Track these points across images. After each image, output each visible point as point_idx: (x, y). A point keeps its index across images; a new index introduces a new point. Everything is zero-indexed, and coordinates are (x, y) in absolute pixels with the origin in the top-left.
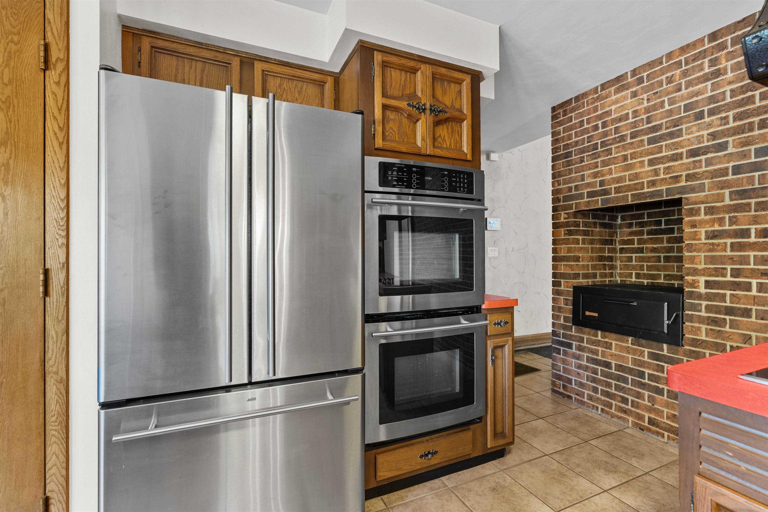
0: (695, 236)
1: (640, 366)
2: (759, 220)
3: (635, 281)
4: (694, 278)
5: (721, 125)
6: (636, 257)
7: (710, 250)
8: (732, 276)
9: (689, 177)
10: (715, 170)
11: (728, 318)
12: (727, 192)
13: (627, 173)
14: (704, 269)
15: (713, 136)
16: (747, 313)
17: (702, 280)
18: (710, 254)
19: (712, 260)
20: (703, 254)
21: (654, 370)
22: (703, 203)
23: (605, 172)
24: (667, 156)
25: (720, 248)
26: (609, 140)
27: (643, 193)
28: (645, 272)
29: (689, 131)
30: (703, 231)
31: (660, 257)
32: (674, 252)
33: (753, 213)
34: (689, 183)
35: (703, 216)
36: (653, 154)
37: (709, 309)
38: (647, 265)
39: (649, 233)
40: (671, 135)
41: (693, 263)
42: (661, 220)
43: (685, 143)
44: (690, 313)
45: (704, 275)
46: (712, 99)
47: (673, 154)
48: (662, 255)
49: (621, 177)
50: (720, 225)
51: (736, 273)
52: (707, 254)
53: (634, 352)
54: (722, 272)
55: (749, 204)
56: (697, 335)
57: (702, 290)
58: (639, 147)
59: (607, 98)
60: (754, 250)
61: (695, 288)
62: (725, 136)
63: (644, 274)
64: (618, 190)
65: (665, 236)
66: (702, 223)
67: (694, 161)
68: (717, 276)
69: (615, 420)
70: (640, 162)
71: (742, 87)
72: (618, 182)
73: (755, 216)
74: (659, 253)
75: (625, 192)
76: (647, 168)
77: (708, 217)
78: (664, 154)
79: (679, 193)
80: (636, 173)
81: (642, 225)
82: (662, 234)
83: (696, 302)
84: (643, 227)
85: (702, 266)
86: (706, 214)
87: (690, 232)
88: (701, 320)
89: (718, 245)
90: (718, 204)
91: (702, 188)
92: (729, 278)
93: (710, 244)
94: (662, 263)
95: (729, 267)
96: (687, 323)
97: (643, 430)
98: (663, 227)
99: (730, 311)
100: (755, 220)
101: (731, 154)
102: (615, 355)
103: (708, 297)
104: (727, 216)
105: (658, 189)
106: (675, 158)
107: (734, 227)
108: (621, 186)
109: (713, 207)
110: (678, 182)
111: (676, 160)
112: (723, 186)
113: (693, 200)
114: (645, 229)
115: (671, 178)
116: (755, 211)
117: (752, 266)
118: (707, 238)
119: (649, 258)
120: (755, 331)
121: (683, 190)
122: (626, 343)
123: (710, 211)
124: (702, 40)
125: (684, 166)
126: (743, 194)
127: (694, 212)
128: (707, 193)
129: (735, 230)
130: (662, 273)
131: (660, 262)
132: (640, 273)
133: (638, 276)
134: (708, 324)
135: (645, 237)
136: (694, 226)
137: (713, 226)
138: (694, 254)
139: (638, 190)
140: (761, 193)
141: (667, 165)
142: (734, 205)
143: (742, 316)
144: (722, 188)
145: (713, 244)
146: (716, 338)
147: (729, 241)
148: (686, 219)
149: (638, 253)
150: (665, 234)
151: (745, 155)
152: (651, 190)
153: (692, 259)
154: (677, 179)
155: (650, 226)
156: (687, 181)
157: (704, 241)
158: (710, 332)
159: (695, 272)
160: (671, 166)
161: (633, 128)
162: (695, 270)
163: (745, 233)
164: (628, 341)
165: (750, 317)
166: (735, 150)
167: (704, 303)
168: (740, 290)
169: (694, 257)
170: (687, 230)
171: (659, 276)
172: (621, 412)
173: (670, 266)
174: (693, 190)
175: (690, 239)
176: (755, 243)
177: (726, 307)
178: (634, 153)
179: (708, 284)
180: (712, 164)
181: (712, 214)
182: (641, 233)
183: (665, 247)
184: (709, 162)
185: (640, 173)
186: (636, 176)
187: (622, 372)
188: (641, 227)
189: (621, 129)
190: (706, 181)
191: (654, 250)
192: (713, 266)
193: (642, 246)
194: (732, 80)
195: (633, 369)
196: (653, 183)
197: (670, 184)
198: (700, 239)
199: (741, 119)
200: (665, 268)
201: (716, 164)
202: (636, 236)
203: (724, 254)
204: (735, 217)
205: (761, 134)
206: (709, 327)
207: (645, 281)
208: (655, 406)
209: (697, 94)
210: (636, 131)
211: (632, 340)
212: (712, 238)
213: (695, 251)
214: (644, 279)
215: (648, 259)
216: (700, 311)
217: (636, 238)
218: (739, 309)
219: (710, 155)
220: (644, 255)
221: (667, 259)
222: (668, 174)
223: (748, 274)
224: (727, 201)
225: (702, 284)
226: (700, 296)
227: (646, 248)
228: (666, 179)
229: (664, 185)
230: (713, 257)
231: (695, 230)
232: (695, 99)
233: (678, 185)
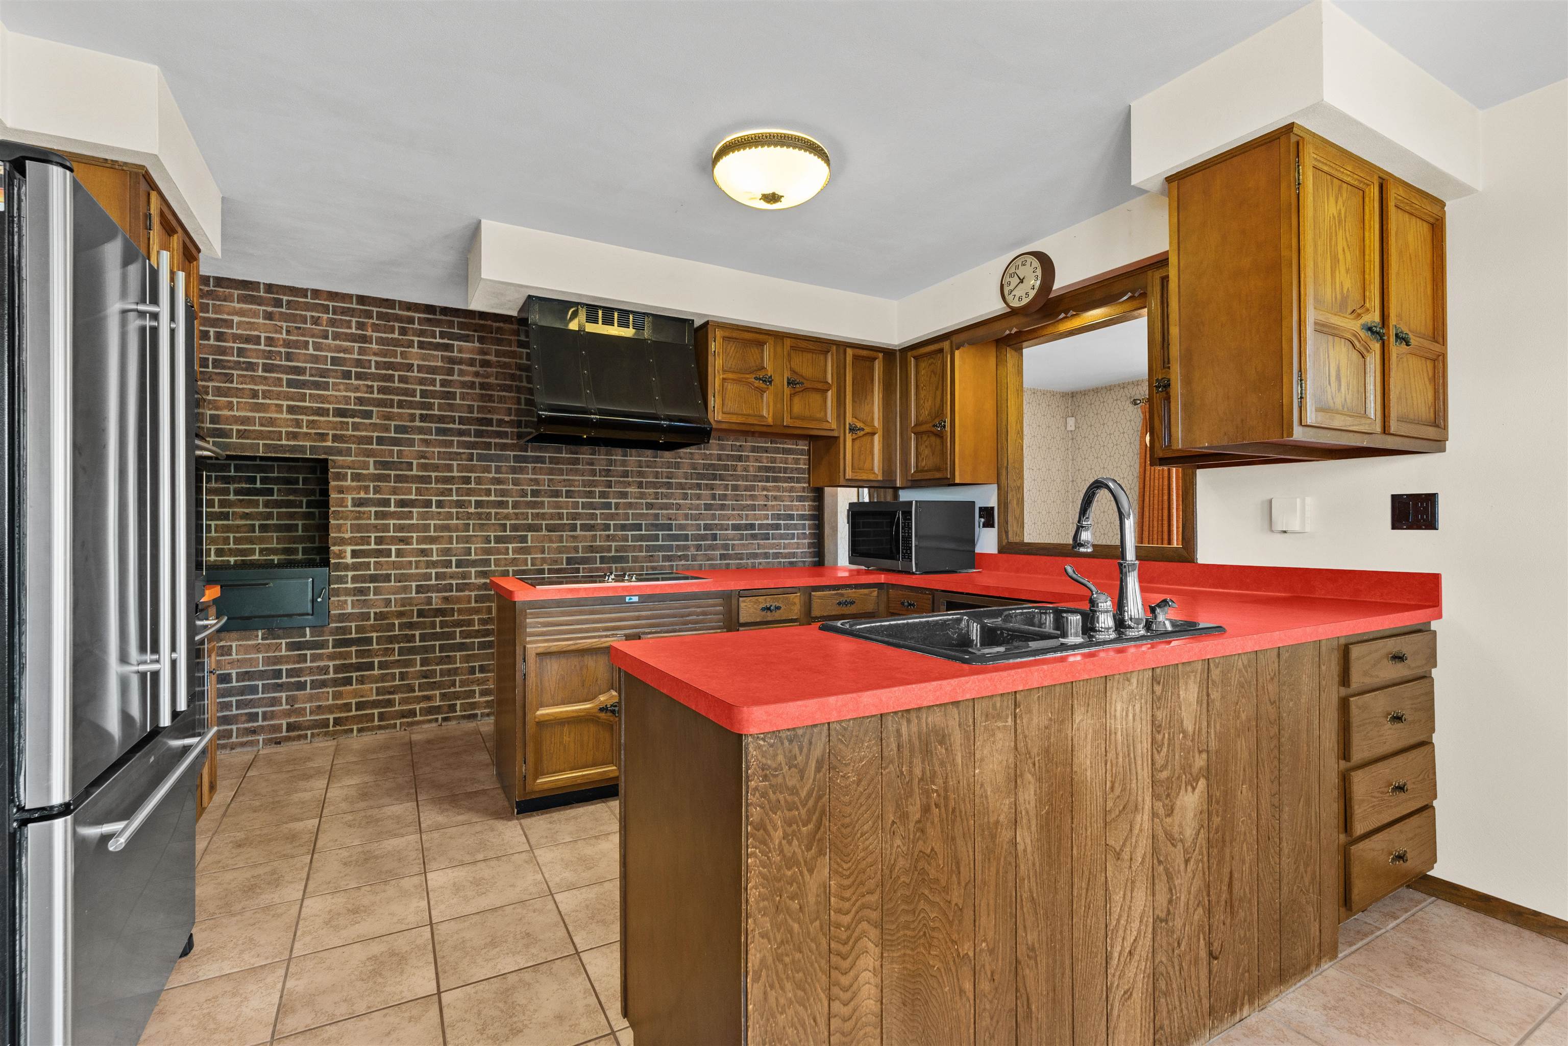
0: (342, 502)
1: (275, 664)
2: (397, 492)
3: (215, 561)
4: (340, 548)
5: (367, 393)
6: (216, 525)
7: (357, 518)
8: (376, 544)
9: (336, 438)
10: (362, 436)
11: (371, 585)
12: (371, 460)
13: (257, 415)
14: (350, 538)
15: (360, 401)
16: (387, 578)
17: (349, 549)
18: (356, 522)
19: (357, 528)
20: (349, 522)
21: (294, 663)
22: (350, 468)
23: (219, 404)
24: (312, 407)
25: (366, 516)
26: (229, 361)
27: (282, 446)
28: (232, 546)
29: (336, 388)
30: (350, 497)
31: (254, 525)
32: (273, 519)
33: (392, 484)
34: (336, 444)
35: (349, 482)
36: (294, 401)
37: (355, 579)
38: (234, 537)
39: (238, 492)
40: (317, 385)
41: (340, 532)
42: (256, 477)
43: (332, 399)
44: (336, 586)
45: (350, 544)
46: (359, 363)
47: (319, 408)
48: (257, 523)
49: (248, 418)
50: (366, 493)
51: (379, 541)
52: (353, 522)
53: (268, 648)
54: (366, 541)
55: (390, 475)
56: (344, 609)
57: (349, 560)
58: (275, 386)
59: (225, 300)
60: (393, 519)
61: (342, 558)
62: (370, 405)
63: (230, 549)
64: (241, 434)
65: (261, 498)
66: (348, 489)
67: (341, 422)
68: (363, 545)
69: (238, 750)
70: (276, 405)
71: (385, 363)
72: (242, 424)
73: (395, 487)
74: (253, 520)
75: (254, 439)
76: (285, 416)
77: (354, 484)
78: (307, 404)
79: (325, 453)
80: (271, 418)
81: (227, 480)
82: (257, 495)
83: (343, 573)
84: (229, 483)
85: (348, 535)
86: (352, 480)
87: (338, 498)
88: (348, 592)
89: (364, 513)
90: (364, 472)
91: (348, 452)
92: (373, 546)
93: (356, 512)
94: (257, 534)
95: (373, 535)
96: (332, 599)
97: (279, 743)
98: (258, 485)
99: (373, 579)
100: (394, 491)
101: (375, 424)
102: (238, 660)
103: (355, 567)
104: (372, 485)
105: (301, 443)
106: (321, 411)
107: (378, 496)
108: (249, 430)
109: (360, 474)
110: (325, 441)
111: (322, 415)
112: (370, 453)
113: (341, 463)
114: (232, 487)
115: (316, 434)
116: (395, 482)
117: (391, 534)
118: (354, 505)
119: (238, 526)
120: (394, 594)
121: (330, 451)
122: (254, 640)
123: (356, 477)
124: (350, 296)
125: (331, 425)
126: (385, 465)
127: (340, 477)
128: (353, 458)
129: (378, 499)
130: (257, 547)
131: (254, 532)
132: (223, 549)
133: (219, 552)
134: (354, 595)
135: (232, 497)
136: (341, 492)
137: (359, 493)
138: (341, 522)
139: (273, 440)
140: (399, 466)
141: (311, 418)
142: (378, 474)
143: (384, 582)
144: (368, 457)
145: (359, 512)
146: (362, 608)
147: (373, 509)
148: (333, 483)
149: (221, 520)
150: (261, 496)
151: (387, 429)
152: (292, 443)
153: (339, 528)
154: (323, 437)
155: (239, 483)
156: (333, 441)
157: (350, 508)
158: (357, 603)
159: (342, 542)
160: (317, 421)
161: (266, 359)
162: (342, 539)
163: (387, 503)
164: (257, 636)
165: (390, 581)
166: (378, 421)
167: (350, 574)
168: (382, 557)
169: (341, 525)
170: (333, 495)
171: (252, 552)
172: (247, 736)
173: (268, 537)
174: (340, 452)
175: (336, 506)
176: (395, 512)
177: (371, 575)
178: (269, 391)
179: (355, 554)
180: (358, 430)
181: (359, 481)
182: (226, 492)
183: (261, 513)
184: (356, 427)
185: (276, 419)
186: (271, 422)
187: (249, 680)
188: (226, 483)
189: (249, 353)
190: (353, 446)
191: (246, 516)
192: (359, 535)
193: (228, 510)
194: (377, 351)
195: (265, 671)
196: (294, 436)
197: (315, 441)
198: (347, 506)
199: (384, 393)
200: (261, 540)
201: (363, 431)
202: (217, 495)
203: (369, 522)
204: (378, 486)
205: (399, 413)
206: (355, 598)
207: (232, 560)
208: (296, 706)
209: (345, 351)
210: (272, 364)
211: (263, 634)
212: (358, 506)
213: (341, 518)
214: (230, 556)
215: (238, 528)
216: (347, 583)
217: (216, 498)
218: (382, 575)
219: (357, 420)
220: (230, 522)
221: (263, 528)
222: (312, 428)
223: (389, 541)
224: (372, 470)
225: (349, 554)
226: (346, 567)
227: (233, 513)
228: (310, 434)
229: (308, 441)
230: (359, 525)
231: (342, 496)
232: (342, 355)
233: (324, 444)
